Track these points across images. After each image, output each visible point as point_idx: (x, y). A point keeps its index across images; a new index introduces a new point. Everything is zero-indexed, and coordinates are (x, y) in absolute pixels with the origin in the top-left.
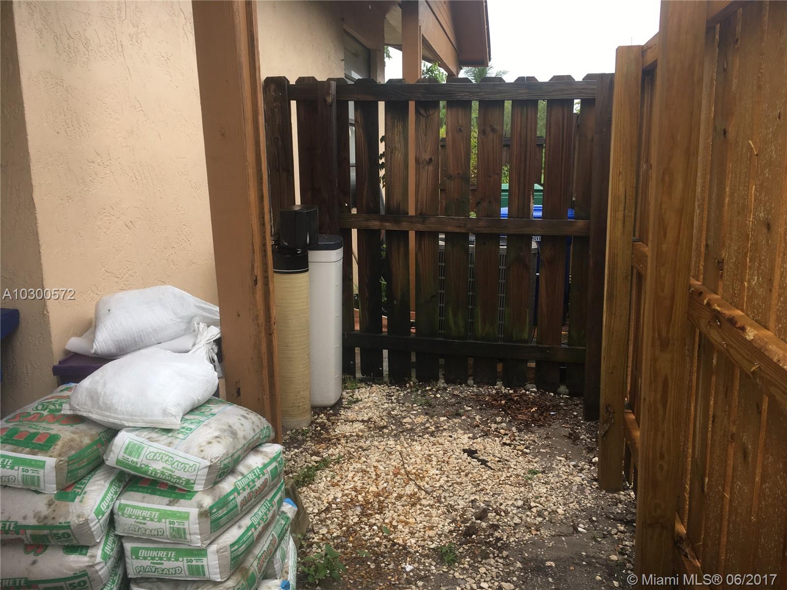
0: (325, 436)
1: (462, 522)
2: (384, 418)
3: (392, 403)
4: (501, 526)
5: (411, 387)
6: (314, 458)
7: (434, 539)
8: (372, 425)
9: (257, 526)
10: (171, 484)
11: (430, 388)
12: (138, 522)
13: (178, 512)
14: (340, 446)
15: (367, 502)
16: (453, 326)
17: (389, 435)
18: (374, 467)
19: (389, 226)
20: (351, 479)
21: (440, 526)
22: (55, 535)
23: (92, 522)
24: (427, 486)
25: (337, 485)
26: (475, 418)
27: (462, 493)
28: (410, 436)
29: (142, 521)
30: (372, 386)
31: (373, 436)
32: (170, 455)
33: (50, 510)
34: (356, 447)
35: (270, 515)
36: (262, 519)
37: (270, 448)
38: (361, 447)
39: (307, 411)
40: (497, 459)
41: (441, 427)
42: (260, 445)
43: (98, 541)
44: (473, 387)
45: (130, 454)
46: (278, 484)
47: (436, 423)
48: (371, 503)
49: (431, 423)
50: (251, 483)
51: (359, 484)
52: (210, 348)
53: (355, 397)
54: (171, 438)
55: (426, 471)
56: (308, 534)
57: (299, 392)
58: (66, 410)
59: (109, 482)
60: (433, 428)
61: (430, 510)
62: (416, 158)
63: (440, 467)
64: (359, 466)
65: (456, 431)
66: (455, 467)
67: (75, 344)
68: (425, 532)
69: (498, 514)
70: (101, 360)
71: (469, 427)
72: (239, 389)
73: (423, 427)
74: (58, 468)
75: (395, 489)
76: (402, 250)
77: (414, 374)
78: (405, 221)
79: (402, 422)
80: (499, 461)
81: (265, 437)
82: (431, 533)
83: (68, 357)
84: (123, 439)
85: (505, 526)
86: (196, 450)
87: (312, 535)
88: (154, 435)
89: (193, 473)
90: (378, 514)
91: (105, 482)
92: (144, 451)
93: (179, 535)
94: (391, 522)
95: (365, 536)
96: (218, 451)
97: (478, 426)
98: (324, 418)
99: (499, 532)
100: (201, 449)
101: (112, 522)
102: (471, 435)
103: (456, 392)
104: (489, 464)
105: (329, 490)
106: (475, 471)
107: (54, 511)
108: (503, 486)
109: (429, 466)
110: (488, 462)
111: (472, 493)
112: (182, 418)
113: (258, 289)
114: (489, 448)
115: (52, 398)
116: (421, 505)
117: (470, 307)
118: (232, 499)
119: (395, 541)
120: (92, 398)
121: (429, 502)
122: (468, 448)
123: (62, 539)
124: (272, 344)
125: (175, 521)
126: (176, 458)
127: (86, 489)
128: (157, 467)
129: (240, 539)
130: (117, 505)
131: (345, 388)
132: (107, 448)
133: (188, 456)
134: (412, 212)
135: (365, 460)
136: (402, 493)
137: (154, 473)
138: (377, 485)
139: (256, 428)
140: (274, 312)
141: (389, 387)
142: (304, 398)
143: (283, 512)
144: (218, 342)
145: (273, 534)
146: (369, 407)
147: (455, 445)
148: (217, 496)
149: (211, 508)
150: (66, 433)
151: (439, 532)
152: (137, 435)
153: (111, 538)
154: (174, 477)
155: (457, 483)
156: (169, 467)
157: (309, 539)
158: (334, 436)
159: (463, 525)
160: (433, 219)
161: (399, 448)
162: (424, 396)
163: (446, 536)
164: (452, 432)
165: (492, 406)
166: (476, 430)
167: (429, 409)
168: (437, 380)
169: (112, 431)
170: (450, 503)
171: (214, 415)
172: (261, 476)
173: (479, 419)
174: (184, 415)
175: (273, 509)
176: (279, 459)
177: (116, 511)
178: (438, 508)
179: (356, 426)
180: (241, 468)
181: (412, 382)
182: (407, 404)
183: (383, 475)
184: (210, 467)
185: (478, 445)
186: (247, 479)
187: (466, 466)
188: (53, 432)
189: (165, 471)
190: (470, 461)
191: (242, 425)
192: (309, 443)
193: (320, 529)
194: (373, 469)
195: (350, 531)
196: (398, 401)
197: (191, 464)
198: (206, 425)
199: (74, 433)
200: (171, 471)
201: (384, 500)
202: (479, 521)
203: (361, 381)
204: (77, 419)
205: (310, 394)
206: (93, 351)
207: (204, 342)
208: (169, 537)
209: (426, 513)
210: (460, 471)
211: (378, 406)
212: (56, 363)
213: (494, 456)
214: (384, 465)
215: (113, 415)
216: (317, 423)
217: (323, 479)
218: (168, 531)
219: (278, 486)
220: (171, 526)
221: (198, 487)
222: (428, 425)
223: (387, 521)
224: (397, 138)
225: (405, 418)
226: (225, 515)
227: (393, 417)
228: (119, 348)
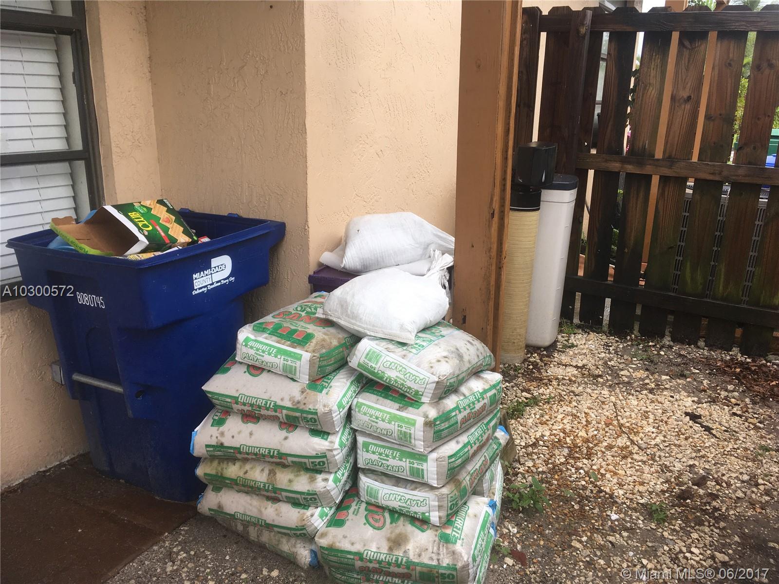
0: (537, 375)
1: (677, 485)
2: (600, 367)
3: (610, 353)
4: (721, 497)
5: (631, 340)
6: (524, 394)
7: (644, 494)
8: (586, 372)
9: (473, 445)
10: (402, 392)
11: (654, 344)
12: (371, 420)
13: (406, 418)
14: (551, 387)
15: (576, 446)
16: (689, 280)
17: (603, 384)
18: (586, 413)
19: (630, 168)
20: (560, 420)
21: (652, 483)
22: (305, 418)
23: (334, 413)
24: (640, 442)
25: (546, 424)
26: (702, 382)
27: (680, 456)
28: (626, 389)
29: (375, 420)
30: (589, 334)
31: (586, 383)
32: (404, 366)
33: (302, 396)
34: (568, 391)
35: (485, 437)
36: (478, 439)
37: (491, 375)
38: (573, 392)
39: (521, 348)
40: (723, 428)
41: (662, 385)
42: (482, 371)
43: (337, 430)
44: (704, 349)
45: (370, 360)
46: (494, 410)
47: (656, 380)
48: (579, 447)
49: (650, 379)
50: (471, 405)
51: (568, 427)
52: (443, 275)
53: (570, 341)
54: (405, 351)
55: (641, 427)
56: (514, 464)
57: (515, 329)
58: (320, 314)
59: (350, 381)
60: (653, 385)
61: (643, 466)
62: (672, 95)
63: (657, 425)
64: (569, 409)
65: (679, 392)
66: (675, 429)
67: (328, 258)
68: (634, 486)
69: (718, 484)
70: (348, 275)
71: (695, 390)
72: (465, 317)
73: (641, 383)
74: (311, 362)
75: (605, 438)
76: (641, 195)
77: (636, 327)
78: (650, 165)
79: (618, 374)
80: (725, 431)
81: (487, 365)
82: (641, 488)
83: (320, 269)
84: (364, 345)
85: (725, 497)
86: (427, 365)
87: (518, 465)
88: (391, 346)
89: (422, 386)
90: (586, 459)
91: (347, 380)
92: (382, 359)
93: (405, 439)
94: (599, 470)
95: (570, 477)
96: (446, 370)
97: (705, 391)
98: (537, 357)
99: (718, 502)
100: (432, 365)
101: (349, 417)
102: (696, 399)
103: (683, 352)
104: (714, 432)
105: (537, 427)
106: (697, 436)
107: (306, 398)
108: (728, 457)
109: (645, 422)
110: (713, 429)
111: (691, 458)
112: (416, 335)
113: (494, 222)
114: (715, 416)
115: (309, 302)
116: (632, 459)
117: (712, 263)
118: (454, 416)
119: (602, 488)
120: (342, 306)
121: (641, 458)
122: (691, 411)
123: (310, 423)
124: (500, 277)
125: (403, 425)
126: (409, 370)
127: (331, 384)
128: (392, 375)
129: (457, 452)
130: (355, 403)
131: (561, 332)
132: (350, 352)
133: (419, 370)
134: (659, 154)
135: (576, 405)
136: (614, 444)
137: (388, 380)
138: (587, 432)
139: (480, 355)
140: (506, 247)
141: (607, 336)
142: (520, 335)
143: (496, 438)
144: (450, 270)
145: (485, 456)
146: (585, 354)
147: (676, 406)
148: (441, 410)
149: (435, 420)
150: (319, 333)
151: (650, 490)
152: (377, 344)
153: (347, 430)
154: (406, 386)
155: (675, 445)
156: (402, 377)
157: (514, 469)
158: (546, 376)
159: (677, 487)
160: (682, 164)
161: (613, 399)
162: (646, 351)
163: (657, 494)
164: (674, 393)
165: (724, 373)
166: (702, 395)
167: (650, 365)
168: (662, 336)
169: (355, 338)
170: (665, 463)
171: (444, 336)
172: (481, 400)
173: (707, 384)
174: (417, 333)
175: (488, 433)
176: (498, 387)
177: (353, 407)
178: (651, 466)
179: (569, 370)
180: (463, 389)
181: (633, 336)
182: (625, 357)
183: (594, 422)
184: (438, 382)
185: (703, 410)
186: (468, 400)
187: (687, 430)
188: (309, 331)
189: (398, 380)
190: (692, 425)
191: (468, 349)
192: (520, 379)
193: (526, 461)
194: (583, 415)
195: (555, 470)
196: (616, 353)
197: (421, 377)
198: (436, 344)
199: (325, 334)
200: (404, 380)
201: (593, 447)
202: (696, 487)
203: (578, 327)
204: (328, 323)
205: (526, 332)
206: (342, 266)
207: (438, 268)
208: (396, 438)
209: (637, 467)
210: (680, 433)
211: (594, 354)
212: (311, 273)
213: (720, 424)
214: (596, 413)
215: (358, 323)
216: (530, 362)
217: (532, 416)
218: (396, 433)
219: (495, 412)
220: (400, 428)
221: (424, 399)
222: (647, 381)
223: (595, 467)
224: (653, 73)
225: (622, 370)
226: (446, 428)
227: (610, 368)
228: (364, 265)
